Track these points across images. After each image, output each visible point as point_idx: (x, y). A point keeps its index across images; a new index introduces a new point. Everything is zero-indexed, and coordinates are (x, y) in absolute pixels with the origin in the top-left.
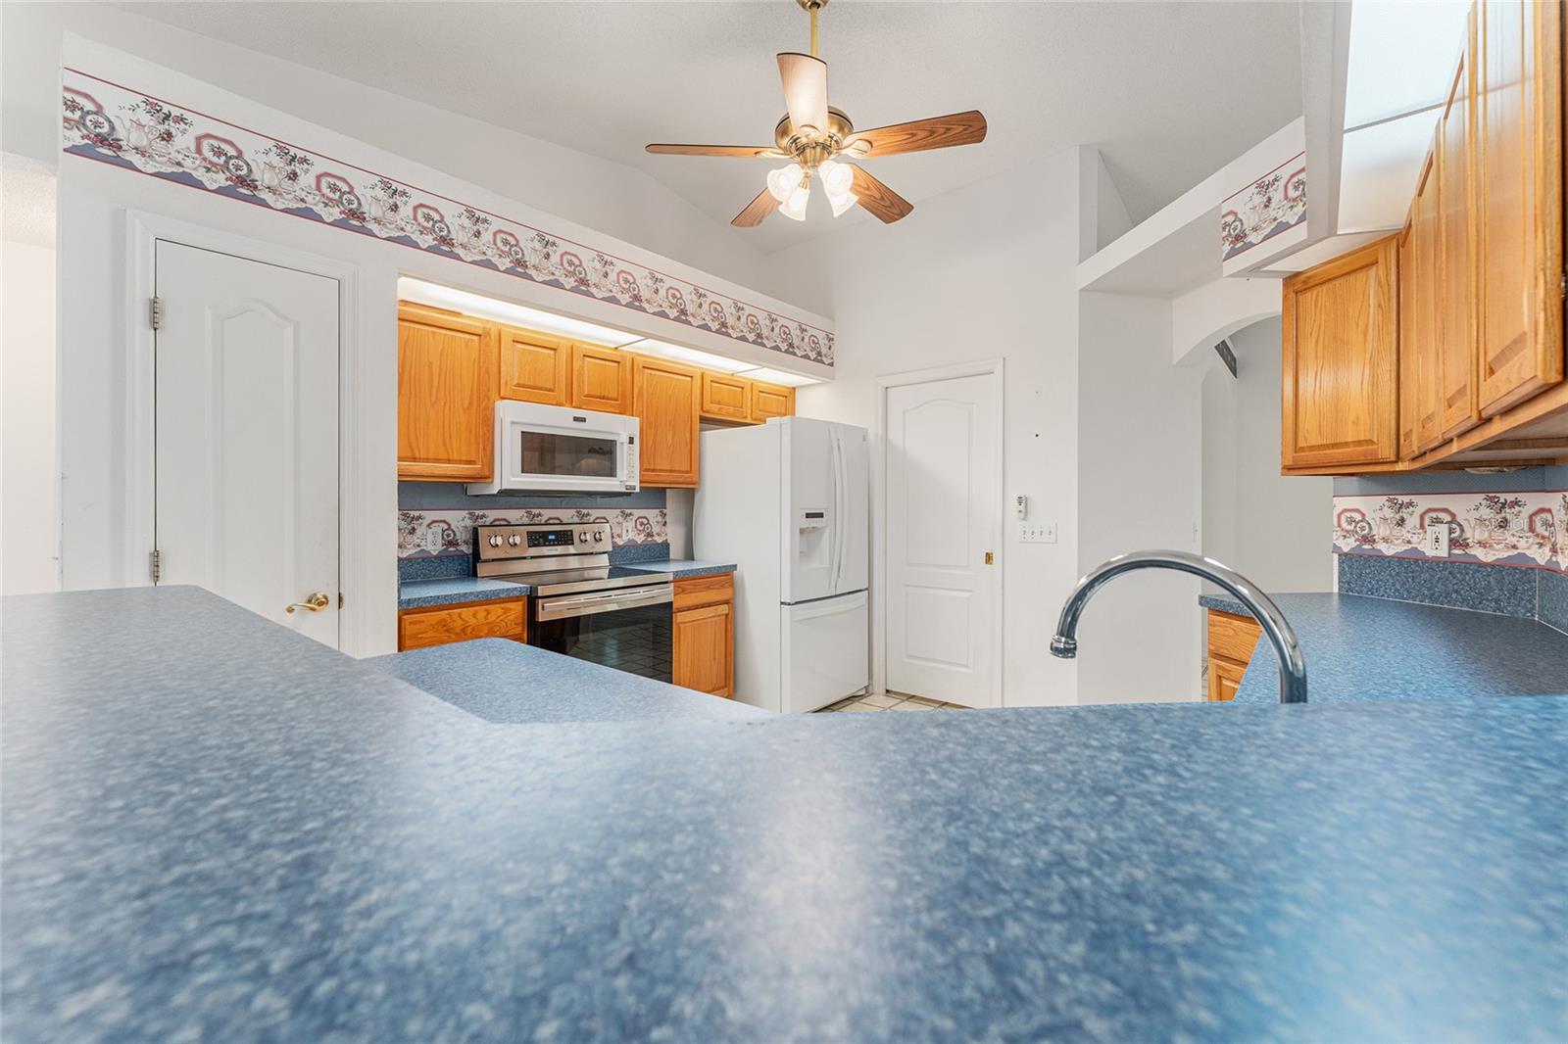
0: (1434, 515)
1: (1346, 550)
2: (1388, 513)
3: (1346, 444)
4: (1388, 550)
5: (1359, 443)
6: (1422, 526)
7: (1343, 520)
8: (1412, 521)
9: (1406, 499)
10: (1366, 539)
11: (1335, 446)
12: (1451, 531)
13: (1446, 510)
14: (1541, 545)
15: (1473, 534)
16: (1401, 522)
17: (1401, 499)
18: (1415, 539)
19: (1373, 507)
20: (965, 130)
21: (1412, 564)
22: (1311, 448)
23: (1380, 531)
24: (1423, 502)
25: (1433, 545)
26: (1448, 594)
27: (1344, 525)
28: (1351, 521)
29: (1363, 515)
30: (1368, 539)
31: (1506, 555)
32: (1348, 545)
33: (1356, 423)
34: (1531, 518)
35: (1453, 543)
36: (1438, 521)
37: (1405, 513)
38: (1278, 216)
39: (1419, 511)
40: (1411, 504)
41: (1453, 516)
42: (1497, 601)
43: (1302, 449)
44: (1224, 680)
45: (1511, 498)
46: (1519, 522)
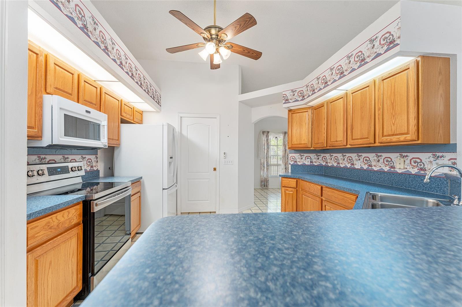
0: (307, 157)
1: (292, 164)
2: (299, 157)
3: (302, 144)
4: (299, 164)
5: (304, 144)
6: (305, 159)
7: (291, 158)
8: (304, 158)
9: (303, 154)
11: (300, 144)
12: (310, 160)
13: (309, 156)
14: (324, 162)
15: (314, 160)
16: (302, 158)
17: (302, 154)
18: (304, 162)
19: (297, 156)
20: (256, 56)
21: (304, 166)
22: (295, 144)
23: (298, 160)
24: (306, 155)
25: (307, 162)
26: (310, 171)
27: (291, 159)
28: (292, 158)
29: (295, 157)
30: (296, 162)
31: (319, 164)
32: (292, 163)
33: (304, 140)
34: (322, 158)
35: (311, 162)
36: (308, 158)
37: (302, 157)
38: (297, 98)
39: (305, 156)
40: (303, 155)
41: (311, 157)
42: (318, 172)
43: (293, 144)
44: (286, 192)
45: (319, 154)
46: (320, 159)
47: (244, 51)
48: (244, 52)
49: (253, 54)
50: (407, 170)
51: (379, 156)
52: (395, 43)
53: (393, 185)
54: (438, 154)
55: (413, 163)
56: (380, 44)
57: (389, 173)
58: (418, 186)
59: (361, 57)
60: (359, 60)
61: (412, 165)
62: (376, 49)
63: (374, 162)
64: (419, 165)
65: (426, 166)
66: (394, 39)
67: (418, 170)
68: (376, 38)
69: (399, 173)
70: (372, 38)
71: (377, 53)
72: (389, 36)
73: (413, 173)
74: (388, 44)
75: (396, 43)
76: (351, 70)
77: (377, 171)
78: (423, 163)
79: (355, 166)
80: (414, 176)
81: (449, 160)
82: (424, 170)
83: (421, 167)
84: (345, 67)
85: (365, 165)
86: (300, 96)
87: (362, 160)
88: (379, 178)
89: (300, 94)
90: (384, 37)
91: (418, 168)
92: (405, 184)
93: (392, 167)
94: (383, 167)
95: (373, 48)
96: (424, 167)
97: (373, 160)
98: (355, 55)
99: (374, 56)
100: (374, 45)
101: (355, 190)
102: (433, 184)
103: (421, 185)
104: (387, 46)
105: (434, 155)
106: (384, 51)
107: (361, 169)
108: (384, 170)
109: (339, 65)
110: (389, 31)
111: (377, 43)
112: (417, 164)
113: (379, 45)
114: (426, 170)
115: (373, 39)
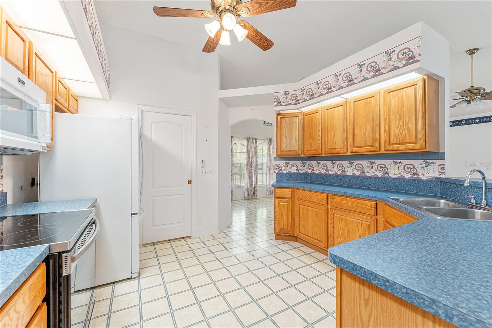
0: (293, 165)
1: (276, 172)
2: (285, 164)
3: (292, 151)
4: (285, 172)
5: (294, 151)
6: (291, 167)
7: (276, 166)
8: (289, 166)
9: (288, 162)
10: (280, 170)
11: (290, 151)
12: (296, 168)
13: (295, 164)
14: (309, 170)
15: (300, 168)
16: (287, 166)
17: (287, 162)
18: (290, 169)
19: (282, 163)
20: (266, 45)
21: (290, 174)
22: (284, 151)
23: (283, 168)
24: (291, 162)
25: (293, 170)
26: (296, 179)
27: (276, 167)
28: (277, 166)
29: (280, 165)
30: (281, 170)
31: (305, 171)
32: (277, 171)
33: (294, 147)
34: (308, 165)
35: (297, 170)
36: (294, 166)
37: (288, 164)
38: (289, 101)
39: (291, 164)
40: (289, 163)
41: (296, 165)
42: (304, 179)
43: (282, 151)
44: (280, 203)
45: (305, 162)
46: (306, 166)
47: (257, 36)
48: (256, 38)
49: (264, 42)
50: (400, 175)
51: (372, 163)
52: (415, 59)
53: (388, 189)
54: (429, 161)
55: (406, 169)
56: (398, 58)
57: (383, 178)
58: (412, 189)
59: (375, 68)
60: (373, 70)
61: (406, 171)
62: (394, 62)
63: (367, 169)
64: (412, 171)
65: (418, 171)
66: (414, 55)
67: (411, 175)
68: (394, 51)
69: (394, 178)
70: (388, 51)
71: (394, 66)
72: (409, 52)
73: (407, 177)
74: (407, 59)
75: (417, 59)
76: (363, 78)
77: (371, 177)
78: (416, 169)
79: (346, 173)
80: (409, 180)
81: (439, 166)
82: (416, 175)
83: (414, 172)
84: (355, 75)
85: (357, 171)
86: (293, 100)
87: (354, 167)
88: (373, 184)
89: (294, 97)
90: (402, 52)
91: (411, 173)
92: (400, 188)
93: (386, 173)
94: (377, 173)
95: (389, 60)
96: (417, 172)
97: (366, 167)
98: (367, 65)
99: (391, 68)
100: (391, 58)
101: (374, 197)
102: (426, 186)
103: (415, 188)
104: (406, 61)
105: (425, 161)
106: (403, 65)
107: (354, 176)
108: (378, 175)
109: (347, 72)
110: (409, 47)
111: (394, 57)
112: (411, 170)
113: (396, 58)
114: (418, 175)
115: (390, 52)
